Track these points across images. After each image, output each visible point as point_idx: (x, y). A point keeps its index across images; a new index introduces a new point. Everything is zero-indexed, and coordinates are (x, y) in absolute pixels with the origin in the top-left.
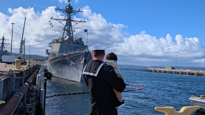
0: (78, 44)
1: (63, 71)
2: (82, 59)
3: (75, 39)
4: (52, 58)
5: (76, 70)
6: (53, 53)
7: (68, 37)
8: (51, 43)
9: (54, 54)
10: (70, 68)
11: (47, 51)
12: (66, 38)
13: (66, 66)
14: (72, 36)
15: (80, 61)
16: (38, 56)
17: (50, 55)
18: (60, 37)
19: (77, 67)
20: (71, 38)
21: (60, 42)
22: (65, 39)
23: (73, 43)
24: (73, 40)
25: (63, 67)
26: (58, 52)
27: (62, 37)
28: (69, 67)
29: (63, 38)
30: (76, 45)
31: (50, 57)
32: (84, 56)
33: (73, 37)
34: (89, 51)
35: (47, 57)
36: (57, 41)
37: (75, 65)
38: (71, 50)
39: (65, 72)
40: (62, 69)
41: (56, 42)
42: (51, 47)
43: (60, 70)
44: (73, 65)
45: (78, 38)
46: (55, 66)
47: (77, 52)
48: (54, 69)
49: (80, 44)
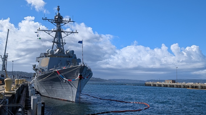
0: (70, 57)
1: (54, 89)
2: (77, 75)
3: (66, 52)
4: (41, 75)
5: (70, 88)
6: (41, 69)
7: (58, 50)
8: (39, 58)
9: (43, 70)
10: (63, 85)
11: (34, 66)
12: (56, 51)
13: (57, 83)
14: (62, 49)
15: (74, 76)
16: (21, 73)
17: (38, 71)
18: (49, 50)
19: (71, 84)
20: (62, 51)
21: (49, 56)
22: (55, 53)
23: (65, 57)
24: (64, 53)
25: (54, 85)
26: (47, 67)
27: (51, 50)
28: (61, 84)
29: (52, 52)
30: (68, 59)
31: (38, 74)
32: (79, 71)
33: (64, 50)
34: (85, 65)
35: (35, 74)
36: (46, 55)
37: (68, 82)
38: (62, 65)
39: (56, 90)
40: (53, 87)
41: (44, 56)
42: (39, 61)
43: (51, 88)
44: (66, 82)
45: (70, 51)
46: (44, 83)
47: (71, 67)
48: (43, 87)
49: (72, 57)
